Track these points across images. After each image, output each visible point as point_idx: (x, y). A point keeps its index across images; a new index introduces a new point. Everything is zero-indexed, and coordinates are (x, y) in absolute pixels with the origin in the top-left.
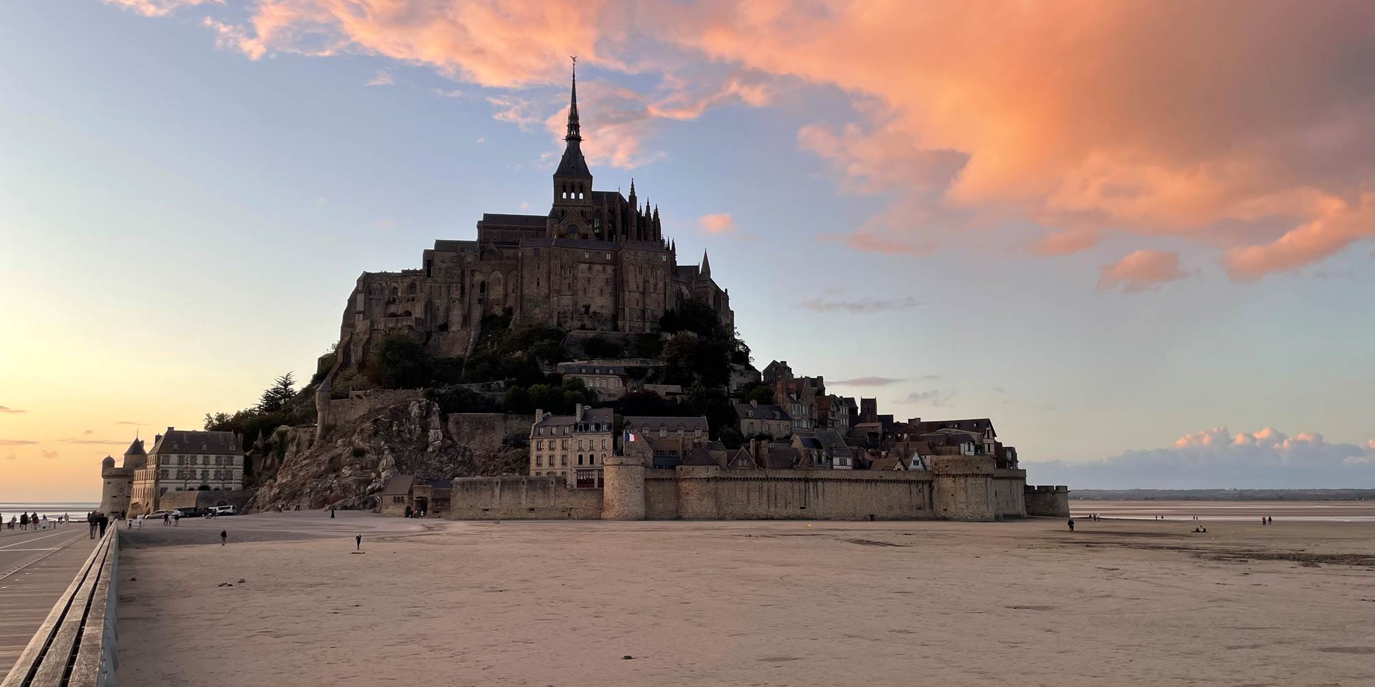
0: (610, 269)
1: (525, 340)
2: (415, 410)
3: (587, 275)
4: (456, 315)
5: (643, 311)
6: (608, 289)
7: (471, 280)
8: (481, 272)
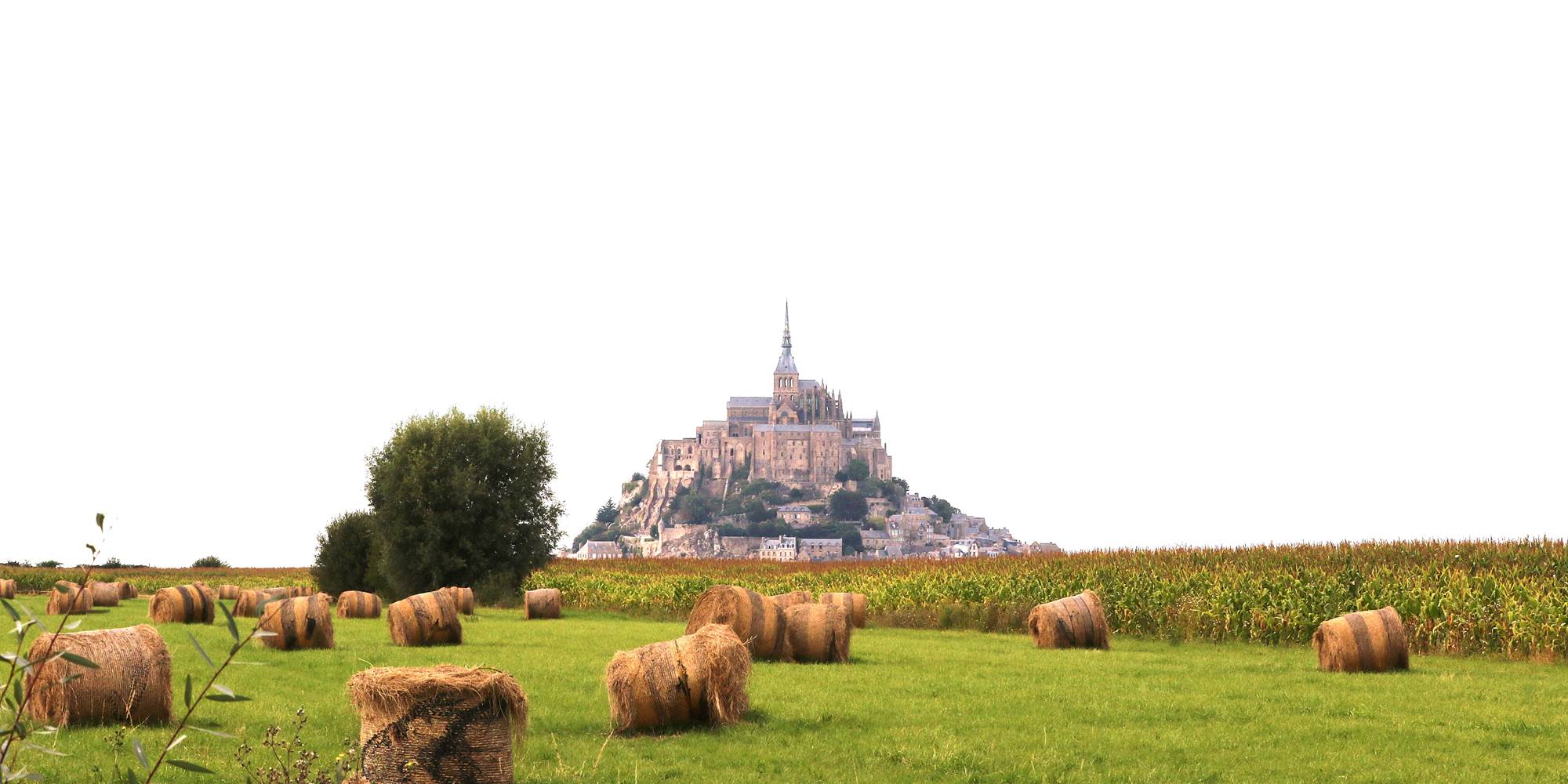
0: (805, 443)
1: (757, 488)
2: (707, 535)
3: (792, 447)
4: (717, 468)
5: (825, 469)
6: (804, 455)
7: (725, 448)
8: (731, 444)
